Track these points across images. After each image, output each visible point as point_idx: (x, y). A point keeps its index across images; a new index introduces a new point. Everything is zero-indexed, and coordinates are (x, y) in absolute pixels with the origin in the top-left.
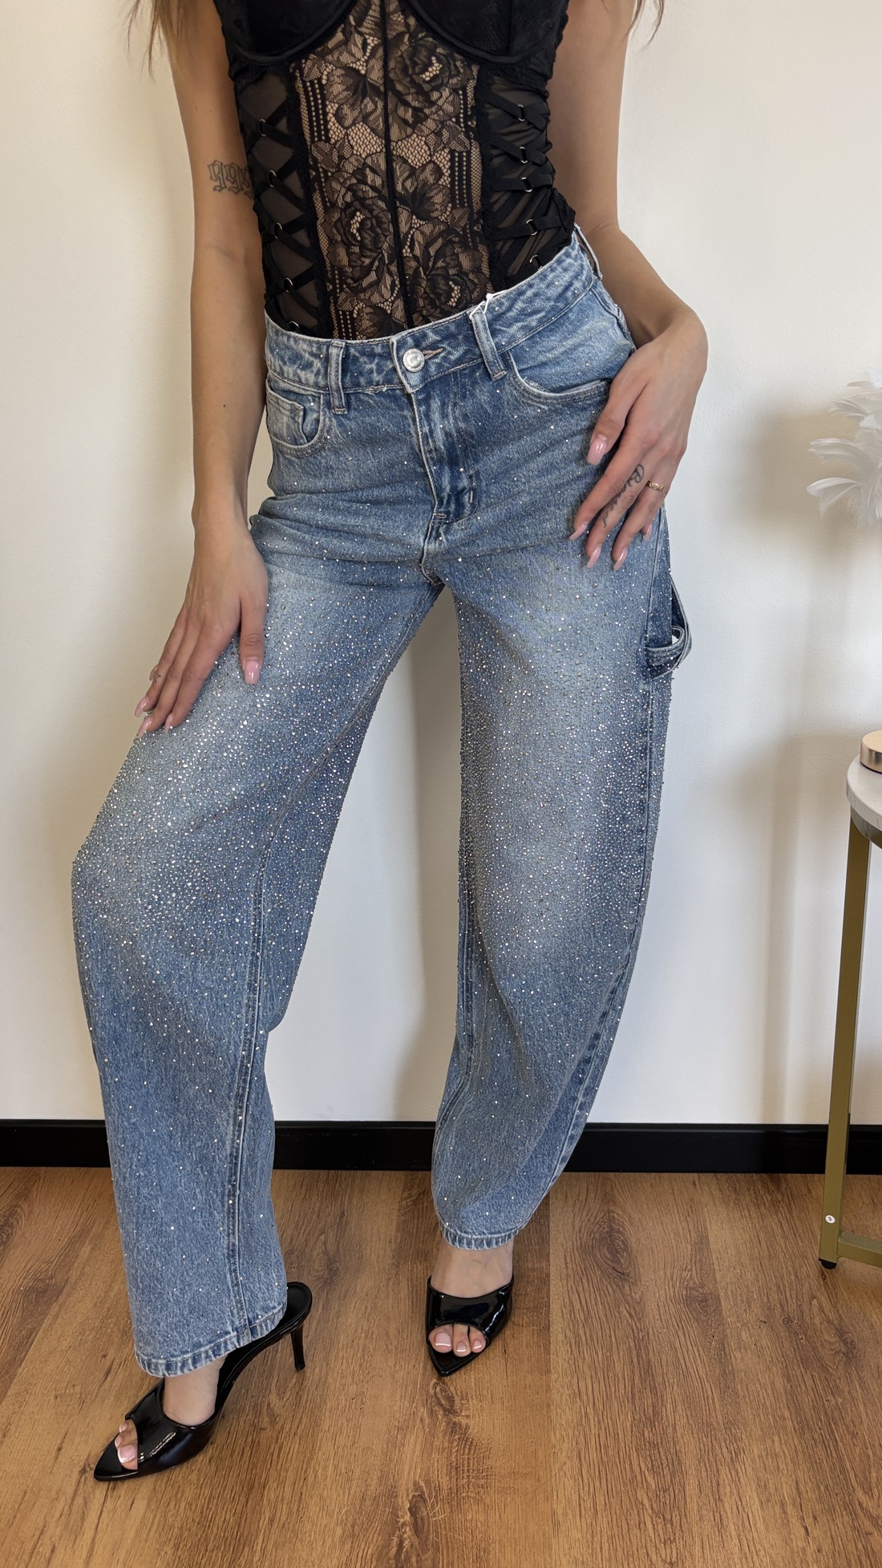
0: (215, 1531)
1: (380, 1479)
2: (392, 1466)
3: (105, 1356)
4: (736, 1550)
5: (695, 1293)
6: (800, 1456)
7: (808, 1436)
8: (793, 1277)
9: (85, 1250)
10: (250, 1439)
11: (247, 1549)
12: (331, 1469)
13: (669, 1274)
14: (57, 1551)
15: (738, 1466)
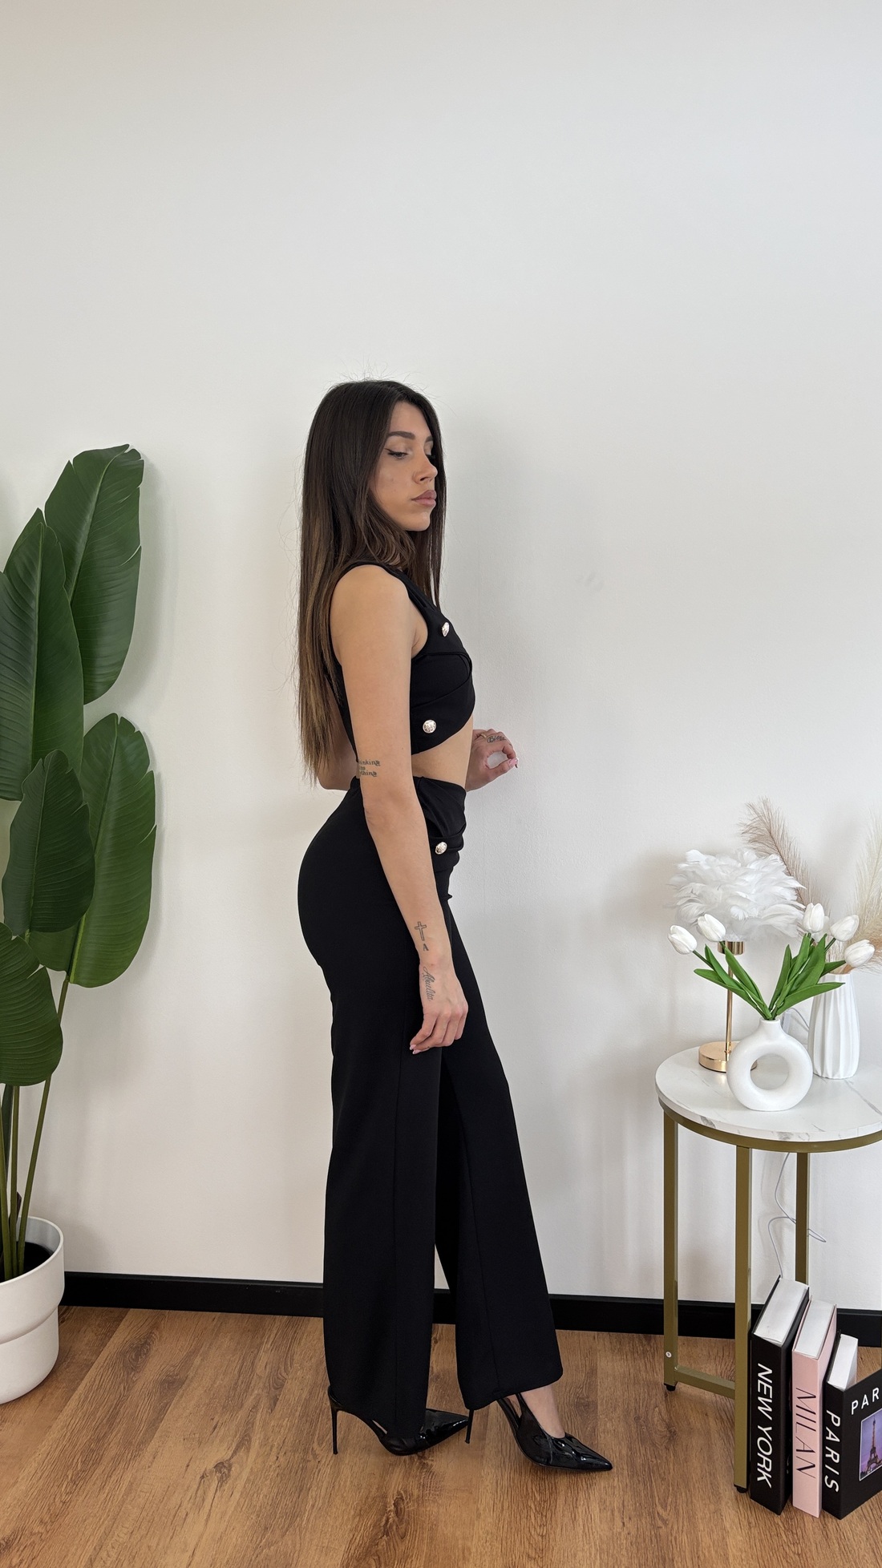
0: (280, 1509)
1: (378, 1489)
2: (385, 1483)
3: (213, 1419)
4: (581, 1532)
5: (583, 1401)
6: (629, 1488)
7: (635, 1479)
8: (646, 1395)
9: (197, 1361)
10: (301, 1466)
11: (298, 1519)
12: (348, 1483)
13: (568, 1389)
14: (191, 1515)
15: (590, 1491)
